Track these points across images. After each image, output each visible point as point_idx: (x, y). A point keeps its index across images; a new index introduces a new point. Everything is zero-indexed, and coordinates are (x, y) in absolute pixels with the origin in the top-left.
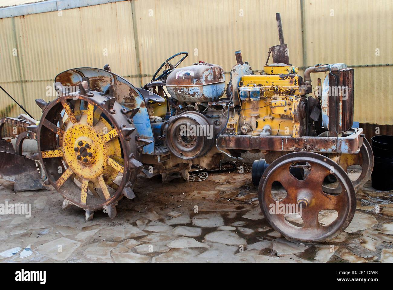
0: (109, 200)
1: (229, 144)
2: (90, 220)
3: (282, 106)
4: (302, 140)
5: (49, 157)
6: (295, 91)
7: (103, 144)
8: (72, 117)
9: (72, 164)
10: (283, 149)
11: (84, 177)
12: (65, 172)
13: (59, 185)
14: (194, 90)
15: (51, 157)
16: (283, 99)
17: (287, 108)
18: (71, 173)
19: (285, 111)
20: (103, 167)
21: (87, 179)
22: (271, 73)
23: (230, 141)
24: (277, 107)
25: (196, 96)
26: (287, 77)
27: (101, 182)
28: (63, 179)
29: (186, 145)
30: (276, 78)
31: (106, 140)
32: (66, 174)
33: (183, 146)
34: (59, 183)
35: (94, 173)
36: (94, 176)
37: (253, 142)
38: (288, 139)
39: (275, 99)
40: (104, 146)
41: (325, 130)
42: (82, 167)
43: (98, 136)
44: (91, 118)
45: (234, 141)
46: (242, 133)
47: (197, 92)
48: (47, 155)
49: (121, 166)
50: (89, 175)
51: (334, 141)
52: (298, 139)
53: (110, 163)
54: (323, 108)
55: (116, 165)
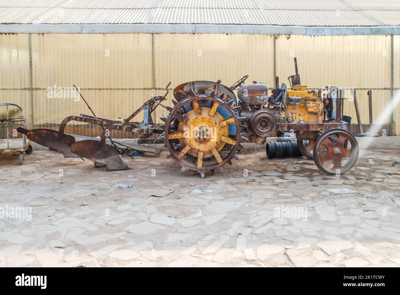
0: (222, 163)
1: (284, 128)
2: (204, 177)
3: (313, 107)
4: (324, 124)
5: (173, 138)
6: (316, 99)
7: (220, 128)
8: (198, 111)
9: (191, 142)
10: (314, 130)
11: (200, 150)
12: (185, 148)
13: (179, 157)
14: (264, 98)
15: (176, 138)
16: (313, 104)
17: (316, 108)
18: (190, 148)
19: (315, 110)
20: (217, 143)
21: (202, 152)
22: (299, 90)
23: (284, 126)
24: (310, 108)
25: (264, 101)
26: (312, 92)
27: (214, 152)
28: (183, 153)
29: (263, 129)
30: (305, 93)
31: (222, 125)
32: (186, 149)
33: (261, 129)
34: (180, 156)
35: (209, 147)
36: (208, 149)
37: (298, 127)
38: (317, 124)
39: (309, 103)
40: (219, 129)
41: (334, 119)
42: (199, 144)
43: (216, 123)
44: (213, 112)
45: (287, 126)
46: (289, 122)
47: (266, 99)
48: (172, 137)
49: (233, 141)
50: (204, 149)
51: (340, 125)
52: (322, 124)
53: (223, 140)
54: (334, 108)
55: (229, 141)
